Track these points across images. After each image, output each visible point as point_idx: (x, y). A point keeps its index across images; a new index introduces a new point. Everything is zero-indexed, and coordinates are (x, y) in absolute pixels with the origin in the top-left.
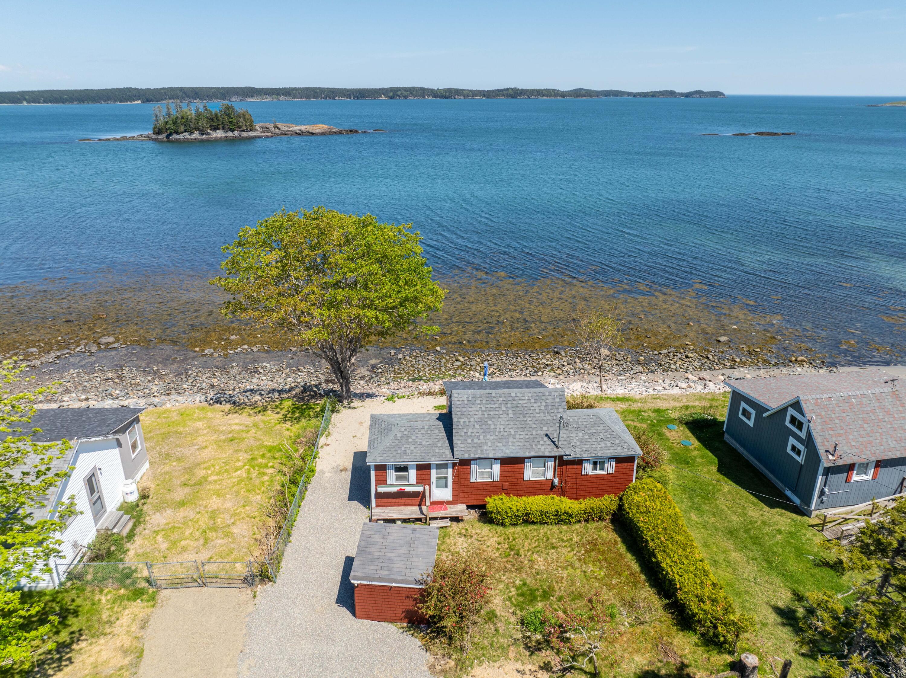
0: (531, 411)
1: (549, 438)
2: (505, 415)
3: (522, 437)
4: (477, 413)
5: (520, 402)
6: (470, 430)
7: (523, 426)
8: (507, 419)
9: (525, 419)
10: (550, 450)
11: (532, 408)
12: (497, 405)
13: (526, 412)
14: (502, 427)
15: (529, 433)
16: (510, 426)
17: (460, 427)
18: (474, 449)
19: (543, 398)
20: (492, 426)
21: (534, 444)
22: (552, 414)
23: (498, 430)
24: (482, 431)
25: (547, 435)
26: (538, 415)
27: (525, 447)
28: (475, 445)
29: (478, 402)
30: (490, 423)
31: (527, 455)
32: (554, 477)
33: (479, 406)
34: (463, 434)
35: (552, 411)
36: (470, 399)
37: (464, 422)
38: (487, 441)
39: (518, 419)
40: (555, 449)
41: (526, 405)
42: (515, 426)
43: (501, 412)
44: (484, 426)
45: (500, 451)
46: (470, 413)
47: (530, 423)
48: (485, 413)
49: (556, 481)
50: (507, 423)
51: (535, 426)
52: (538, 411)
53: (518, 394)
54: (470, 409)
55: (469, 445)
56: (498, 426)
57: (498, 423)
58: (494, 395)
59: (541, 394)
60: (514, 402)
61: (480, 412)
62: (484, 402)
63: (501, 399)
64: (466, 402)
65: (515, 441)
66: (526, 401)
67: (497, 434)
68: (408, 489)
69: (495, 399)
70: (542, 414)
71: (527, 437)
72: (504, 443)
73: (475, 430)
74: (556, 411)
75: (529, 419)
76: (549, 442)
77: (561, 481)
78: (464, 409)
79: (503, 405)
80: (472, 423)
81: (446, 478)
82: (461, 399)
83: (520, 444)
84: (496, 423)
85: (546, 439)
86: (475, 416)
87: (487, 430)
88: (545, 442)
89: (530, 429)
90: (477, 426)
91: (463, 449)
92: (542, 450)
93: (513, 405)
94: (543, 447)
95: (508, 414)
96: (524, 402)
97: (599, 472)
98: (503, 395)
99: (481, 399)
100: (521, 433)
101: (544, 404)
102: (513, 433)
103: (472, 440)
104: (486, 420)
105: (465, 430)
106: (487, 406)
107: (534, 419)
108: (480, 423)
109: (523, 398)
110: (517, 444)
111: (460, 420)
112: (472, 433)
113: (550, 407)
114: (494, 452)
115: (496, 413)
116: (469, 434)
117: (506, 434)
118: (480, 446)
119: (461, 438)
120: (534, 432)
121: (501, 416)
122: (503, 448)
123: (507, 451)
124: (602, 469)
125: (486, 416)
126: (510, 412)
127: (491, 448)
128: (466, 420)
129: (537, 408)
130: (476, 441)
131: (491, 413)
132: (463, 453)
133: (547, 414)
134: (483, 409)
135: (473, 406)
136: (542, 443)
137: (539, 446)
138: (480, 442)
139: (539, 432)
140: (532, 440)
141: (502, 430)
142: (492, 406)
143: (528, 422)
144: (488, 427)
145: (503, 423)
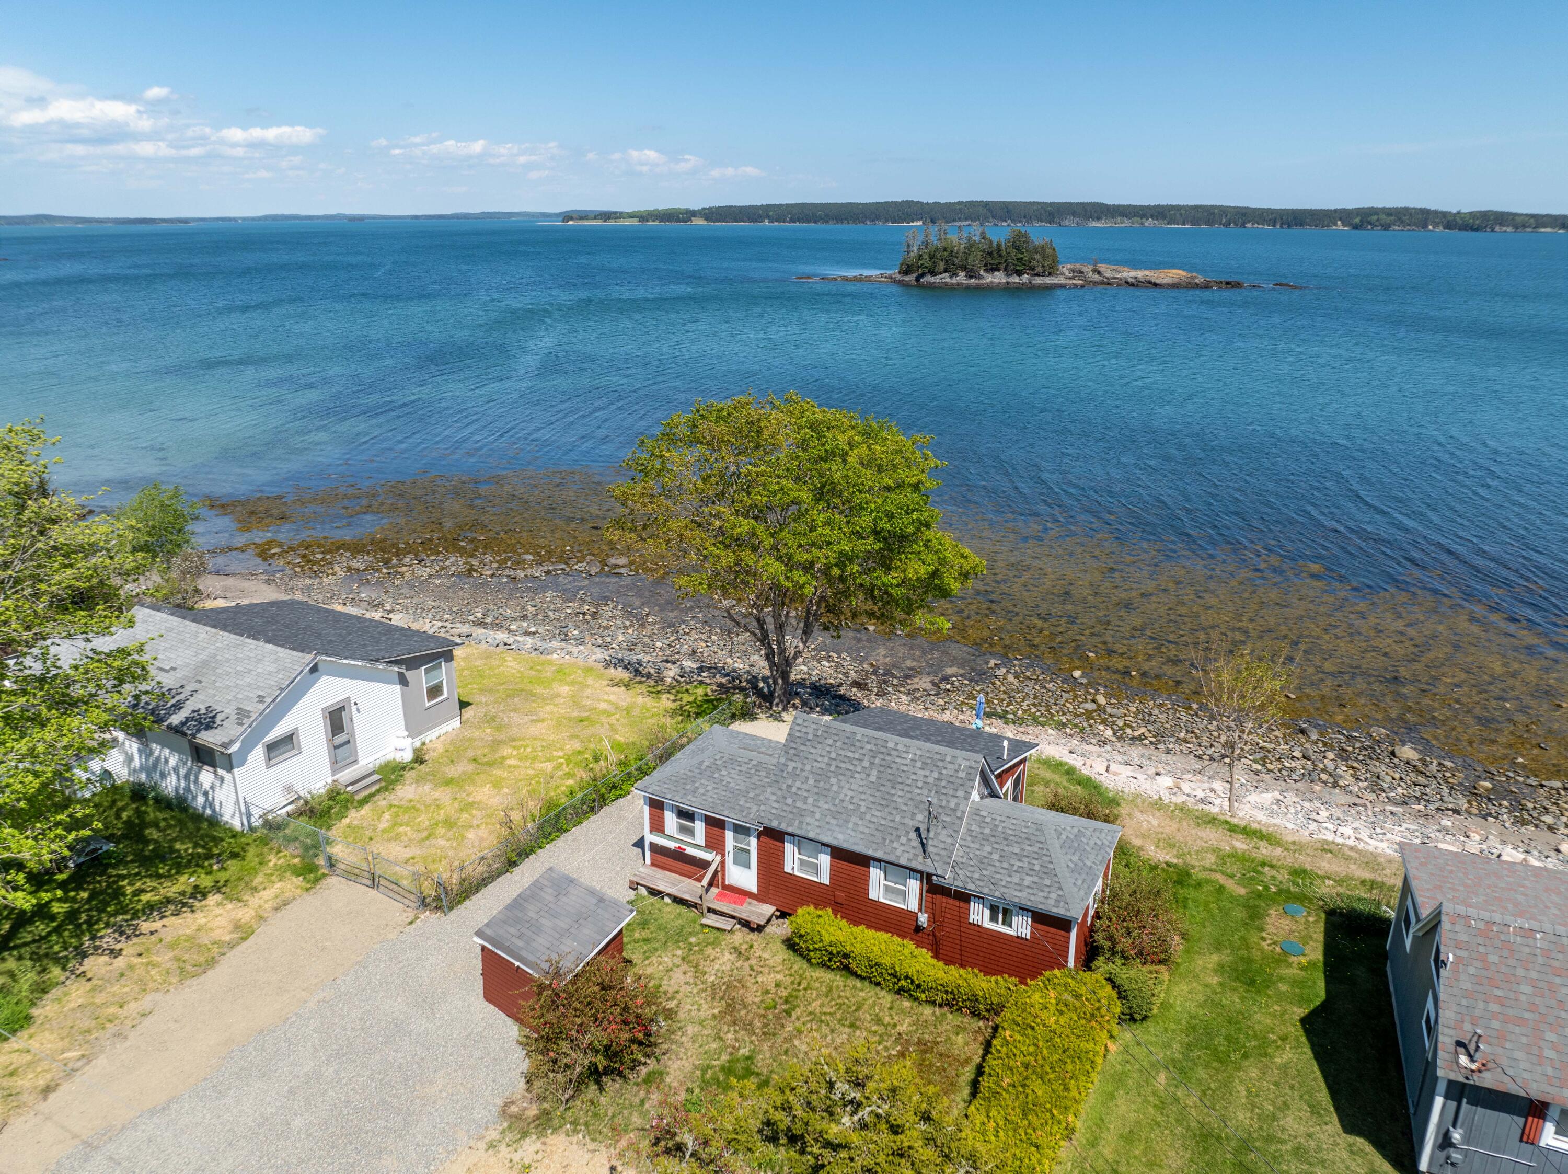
0: (909, 782)
1: (920, 836)
2: (863, 776)
3: (875, 819)
4: (820, 759)
5: (898, 760)
6: (798, 784)
7: (884, 802)
8: (864, 783)
9: (893, 792)
10: (911, 856)
11: (914, 777)
12: (857, 756)
13: (900, 780)
14: (850, 793)
15: (890, 818)
16: (863, 797)
17: (785, 775)
18: (791, 816)
19: (940, 764)
20: (835, 788)
21: (889, 838)
22: (943, 797)
23: (842, 796)
24: (816, 790)
25: (917, 830)
26: (918, 791)
27: (871, 839)
28: (795, 810)
29: (830, 742)
30: (833, 780)
32: (920, 910)
33: (828, 749)
34: (784, 787)
35: (944, 791)
36: (819, 733)
37: (795, 768)
38: (816, 810)
39: (882, 788)
40: (920, 859)
41: (905, 768)
42: (871, 799)
43: (859, 769)
44: (821, 784)
45: (829, 833)
46: (810, 756)
47: (899, 800)
48: (833, 763)
49: (923, 919)
50: (861, 789)
51: (905, 808)
52: (920, 784)
53: (899, 747)
54: (812, 750)
55: (785, 808)
56: (845, 791)
57: (847, 786)
58: (859, 737)
59: (938, 757)
60: (888, 758)
61: (826, 760)
62: (839, 744)
63: (868, 747)
64: (810, 737)
65: (860, 822)
66: (908, 762)
67: (837, 802)
68: (690, 851)
69: (858, 744)
70: (925, 792)
71: (883, 822)
72: (841, 822)
73: (805, 787)
74: (951, 792)
75: (900, 793)
76: (916, 843)
77: (932, 922)
78: (802, 748)
79: (867, 758)
80: (805, 774)
81: (749, 852)
82: (804, 730)
83: (867, 831)
84: (843, 784)
85: (913, 835)
86: (815, 764)
87: (824, 793)
88: (909, 840)
89: (894, 812)
90: (811, 781)
91: (774, 811)
92: (898, 853)
93: (883, 763)
94: (902, 848)
95: (868, 775)
96: (904, 762)
97: (999, 927)
98: (874, 741)
99: (836, 738)
100: (876, 813)
101: (936, 775)
102: (863, 809)
103: (794, 801)
104: (830, 774)
105: (790, 782)
106: (841, 752)
107: (909, 795)
108: (818, 777)
109: (905, 755)
110: (861, 829)
111: (789, 763)
112: (799, 789)
113: (943, 784)
114: (818, 830)
115: (851, 768)
116: (794, 790)
117: (851, 807)
118: (801, 813)
119: (779, 793)
120: (898, 819)
121: (857, 775)
122: (837, 829)
123: (840, 837)
124: (1007, 922)
125: (832, 768)
126: (874, 772)
127: (817, 823)
128: (799, 765)
129: (921, 778)
130: (799, 804)
131: (843, 765)
132: (772, 817)
133: (933, 794)
134: (833, 755)
135: (819, 746)
136: (903, 840)
137: (895, 845)
138: (804, 807)
139: (907, 821)
140: (890, 830)
141: (848, 798)
142: (850, 754)
143: (895, 798)
144: (827, 786)
145: (854, 787)
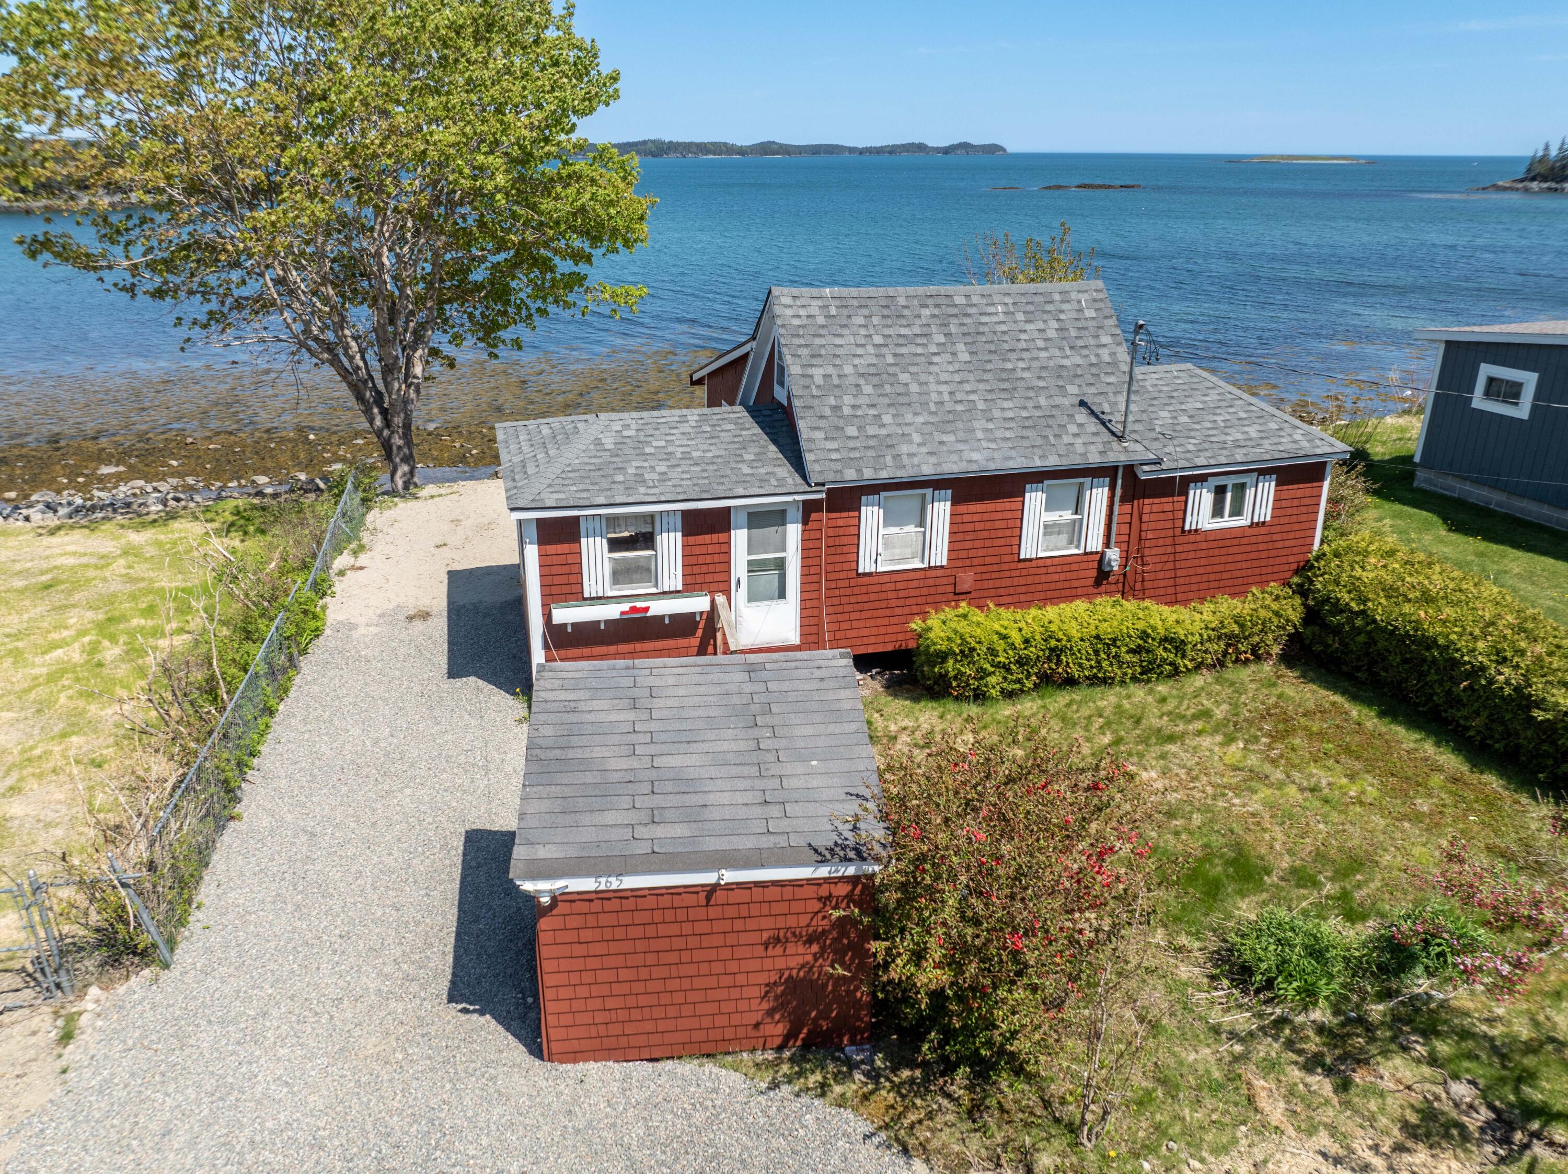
0: (1023, 345)
1: (1093, 413)
2: (948, 357)
3: (1010, 414)
4: (860, 351)
5: (984, 319)
6: (848, 400)
7: (1006, 385)
8: (957, 366)
9: (1009, 366)
10: (1101, 447)
11: (1023, 336)
12: (917, 330)
13: (1006, 347)
14: (944, 388)
15: (1030, 404)
16: (967, 387)
17: (815, 392)
18: (871, 453)
19: (1049, 307)
20: (914, 388)
21: (1049, 432)
22: (1085, 352)
23: (934, 397)
24: (886, 401)
25: (1082, 404)
26: (1043, 354)
27: (1026, 443)
28: (872, 443)
29: (860, 320)
30: (904, 377)
31: (1038, 463)
32: (1107, 544)
33: (863, 331)
34: (827, 412)
35: (1080, 343)
36: (833, 311)
37: (826, 377)
38: (907, 430)
39: (989, 366)
40: (1115, 445)
41: (1004, 328)
42: (982, 387)
43: (933, 349)
44: (888, 389)
45: (954, 457)
46: (841, 351)
47: (1026, 375)
48: (884, 350)
49: (1114, 555)
50: (957, 378)
51: (1041, 384)
52: (1041, 344)
53: (975, 299)
54: (838, 341)
55: (852, 444)
56: (933, 387)
57: (931, 379)
58: (902, 301)
59: (1040, 299)
60: (967, 320)
61: (870, 349)
62: (876, 320)
63: (926, 312)
64: (821, 320)
65: (990, 426)
66: (1001, 317)
67: (933, 408)
68: (659, 608)
69: (906, 312)
70: (1057, 352)
71: (1024, 414)
72: (961, 435)
73: (863, 400)
74: (1092, 342)
75: (1021, 365)
76: (1093, 426)
77: (1126, 557)
78: (818, 341)
79: (934, 329)
80: (852, 380)
81: (780, 565)
82: (802, 312)
83: (1008, 434)
84: (923, 378)
85: (1082, 416)
86: (857, 361)
87: (901, 400)
88: (1080, 426)
89: (1031, 394)
90: (868, 389)
91: (835, 456)
92: (1080, 448)
93: (965, 329)
94: (1079, 441)
95: (954, 354)
96: (995, 319)
97: (1227, 522)
98: (930, 302)
99: (866, 312)
100: (1006, 404)
101: (1054, 324)
102: (981, 405)
103: (860, 428)
104: (891, 370)
105: (832, 401)
106: (887, 331)
107: (1035, 364)
108: (876, 380)
109: (991, 309)
110: (999, 434)
111: (810, 371)
112: (854, 407)
113: (1073, 333)
114: (933, 460)
115: (919, 350)
116: (847, 411)
117: (959, 408)
118: (887, 444)
119: (823, 423)
120: (1042, 401)
121: (936, 359)
122: (961, 447)
123: (975, 456)
124: (1237, 511)
125: (890, 359)
126: (961, 347)
127: (924, 450)
128: (830, 370)
129: (1036, 335)
130: (871, 431)
131: (904, 350)
132: (838, 466)
133: (1068, 352)
134: (878, 339)
135: (845, 331)
136: (1072, 429)
137: (1066, 439)
138: (884, 432)
139: (1058, 400)
140: (1043, 422)
141: (946, 397)
142: (903, 331)
143: (1020, 374)
144: (902, 389)
145: (944, 377)
